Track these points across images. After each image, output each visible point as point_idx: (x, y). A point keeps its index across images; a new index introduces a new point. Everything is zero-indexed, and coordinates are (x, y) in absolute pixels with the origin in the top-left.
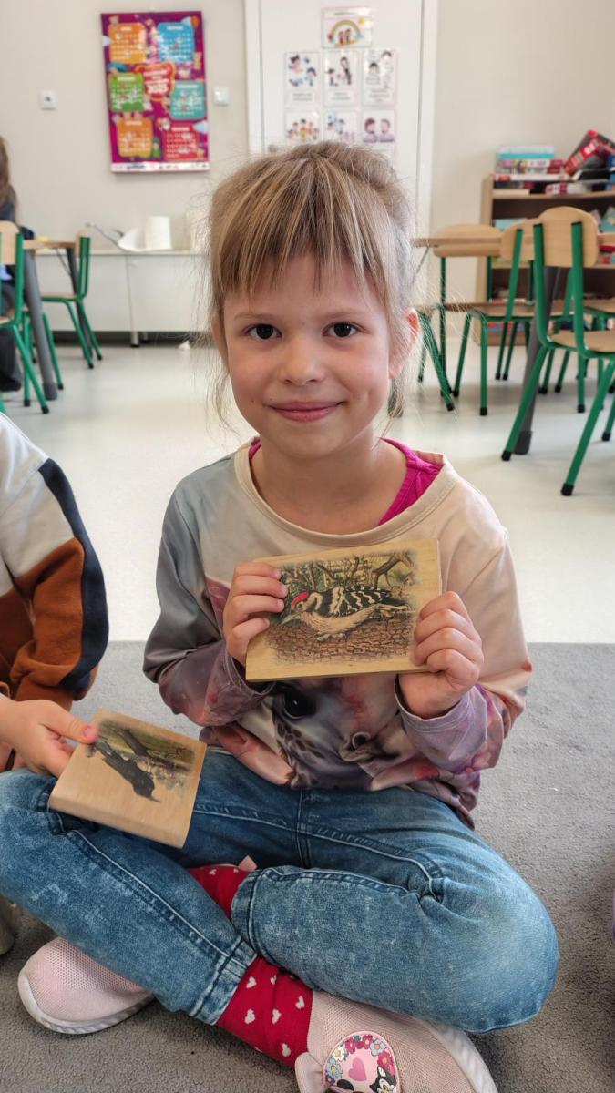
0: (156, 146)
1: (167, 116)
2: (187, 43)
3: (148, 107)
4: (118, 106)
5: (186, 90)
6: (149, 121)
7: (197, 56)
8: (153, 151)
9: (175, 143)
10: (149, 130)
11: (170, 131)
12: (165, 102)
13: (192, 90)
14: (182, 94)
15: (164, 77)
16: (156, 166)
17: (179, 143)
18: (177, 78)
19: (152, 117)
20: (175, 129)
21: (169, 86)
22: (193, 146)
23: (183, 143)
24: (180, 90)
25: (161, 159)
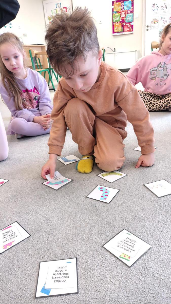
0: (122, 29)
1: (125, 22)
2: (130, 5)
3: (121, 20)
4: (114, 21)
5: (129, 16)
6: (121, 23)
7: (132, 8)
8: (121, 30)
9: (126, 28)
10: (121, 25)
11: (125, 25)
12: (125, 19)
13: (130, 15)
14: (128, 17)
15: (125, 13)
18: (127, 13)
21: (126, 15)
22: (130, 28)
23: (128, 28)
24: (128, 16)
25: (123, 32)
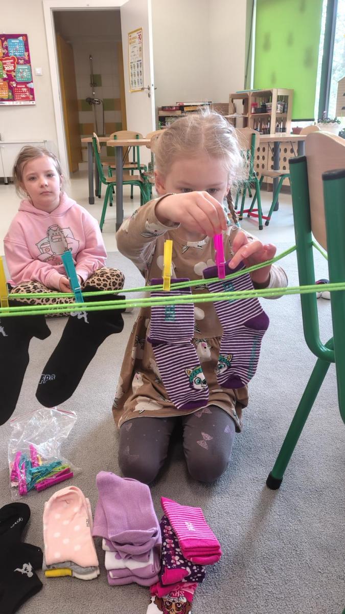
0: (10, 94)
1: (15, 80)
2: (21, 48)
3: (5, 76)
6: (6, 83)
7: (26, 54)
9: (19, 93)
10: (7, 86)
11: (16, 87)
12: (13, 74)
13: (26, 69)
14: (21, 70)
15: (12, 63)
16: (11, 103)
17: (21, 93)
18: (18, 63)
19: (8, 81)
20: (18, 86)
21: (14, 67)
22: (28, 94)
23: (23, 93)
25: (13, 100)
